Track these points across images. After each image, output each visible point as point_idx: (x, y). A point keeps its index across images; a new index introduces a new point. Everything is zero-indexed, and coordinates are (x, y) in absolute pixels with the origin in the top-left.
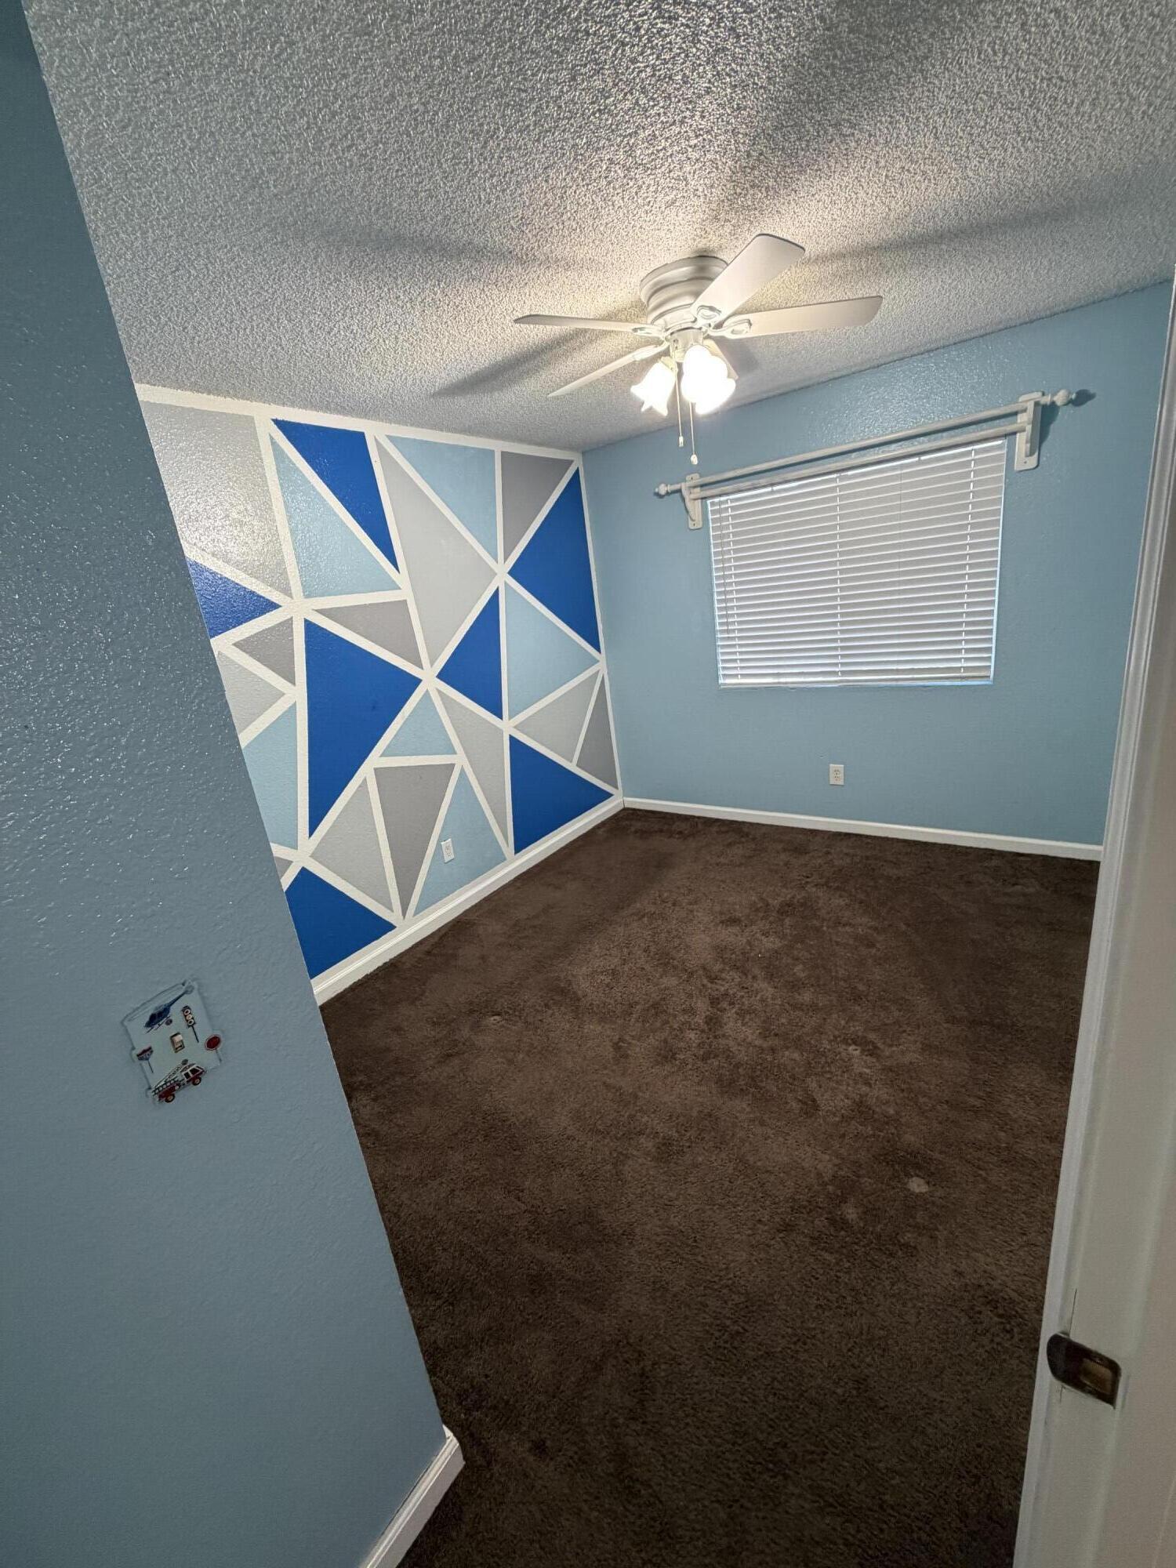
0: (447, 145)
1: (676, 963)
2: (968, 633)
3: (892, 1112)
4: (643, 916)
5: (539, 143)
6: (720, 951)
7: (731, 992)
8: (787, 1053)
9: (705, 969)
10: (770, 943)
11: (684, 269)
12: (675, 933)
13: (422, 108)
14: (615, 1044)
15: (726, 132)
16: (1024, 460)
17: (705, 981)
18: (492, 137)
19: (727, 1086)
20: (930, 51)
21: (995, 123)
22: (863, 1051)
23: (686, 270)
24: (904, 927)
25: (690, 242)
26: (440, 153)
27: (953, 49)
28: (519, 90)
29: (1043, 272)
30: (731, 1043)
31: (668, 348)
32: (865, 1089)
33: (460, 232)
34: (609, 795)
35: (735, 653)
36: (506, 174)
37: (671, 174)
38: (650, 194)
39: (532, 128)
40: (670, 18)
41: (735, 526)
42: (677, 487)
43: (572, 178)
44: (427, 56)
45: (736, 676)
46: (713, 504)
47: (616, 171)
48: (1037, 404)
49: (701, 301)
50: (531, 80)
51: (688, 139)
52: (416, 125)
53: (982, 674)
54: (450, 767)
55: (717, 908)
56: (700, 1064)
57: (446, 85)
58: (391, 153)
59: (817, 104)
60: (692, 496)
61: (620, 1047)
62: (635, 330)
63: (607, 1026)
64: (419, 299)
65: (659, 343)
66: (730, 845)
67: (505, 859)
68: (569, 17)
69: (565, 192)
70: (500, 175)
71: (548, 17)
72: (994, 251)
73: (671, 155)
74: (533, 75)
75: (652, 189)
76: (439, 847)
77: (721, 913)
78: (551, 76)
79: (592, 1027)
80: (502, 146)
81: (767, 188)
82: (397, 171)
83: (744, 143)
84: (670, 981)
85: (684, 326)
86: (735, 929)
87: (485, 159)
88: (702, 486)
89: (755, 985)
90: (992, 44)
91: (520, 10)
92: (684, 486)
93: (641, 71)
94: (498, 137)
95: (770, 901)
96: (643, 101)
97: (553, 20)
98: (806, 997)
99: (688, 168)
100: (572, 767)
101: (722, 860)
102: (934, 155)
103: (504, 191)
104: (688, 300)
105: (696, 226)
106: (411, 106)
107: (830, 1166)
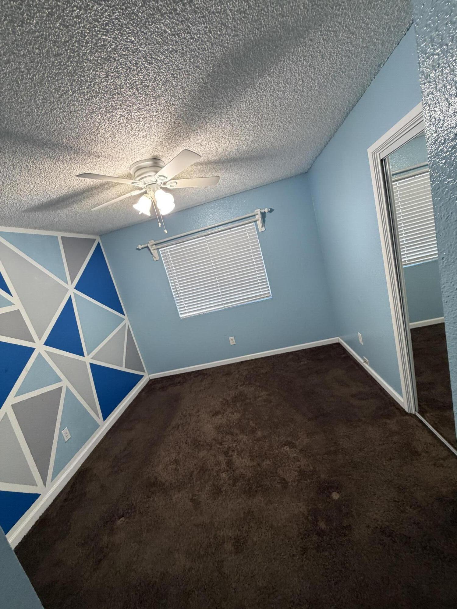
0: (40, 92)
1: (202, 443)
2: (261, 283)
3: (312, 468)
4: (179, 427)
5: (89, 101)
6: (218, 428)
7: (231, 446)
8: (265, 463)
9: (215, 440)
10: (236, 416)
11: (148, 162)
12: (196, 429)
13: (26, 71)
14: (191, 499)
15: (168, 112)
16: (261, 229)
17: (218, 446)
18: (65, 93)
19: (249, 492)
20: (233, 99)
21: (248, 126)
22: (290, 447)
23: (149, 163)
24: (277, 390)
25: (151, 152)
26: (36, 95)
27: (239, 100)
28: (81, 75)
29: (256, 174)
30: (241, 470)
31: (146, 191)
32: (298, 463)
33: (45, 135)
34: (142, 376)
35: (183, 304)
36: (71, 112)
37: (146, 125)
38: (137, 132)
39: (86, 94)
40: (149, 63)
41: (172, 258)
42: (146, 245)
43: (104, 119)
44: (31, 46)
45: (186, 313)
46: (161, 251)
47: (123, 120)
48: (261, 212)
49: (159, 174)
50: (87, 73)
51: (153, 112)
52: (23, 79)
53: (267, 295)
54: (60, 389)
55: (208, 410)
56: (234, 488)
57: (41, 64)
58: (6, 89)
59: (199, 109)
60: (153, 248)
61: (195, 500)
62: (133, 183)
63: (184, 492)
64: (18, 165)
65: (141, 189)
66: (202, 381)
67: (99, 426)
68: (107, 50)
69: (100, 125)
70: (68, 112)
71: (97, 47)
72: (244, 167)
73: (146, 117)
74: (88, 70)
75: (138, 129)
76: (60, 434)
77: (211, 411)
78: (97, 73)
79: (176, 496)
80: (70, 99)
81: (180, 136)
82: (9, 99)
83: (173, 118)
84: (203, 453)
85: (152, 183)
86: (220, 416)
87: (61, 103)
88: (156, 244)
89: (238, 438)
90: (249, 101)
91: (83, 39)
92: (149, 245)
93: (136, 81)
94: (68, 94)
95: (228, 399)
96: (137, 93)
97: (100, 49)
98: (259, 434)
99: (152, 124)
100: (123, 369)
101: (202, 388)
102: (231, 134)
103: (70, 119)
104: (153, 173)
105: (153, 147)
106: (20, 68)
107: (304, 507)
